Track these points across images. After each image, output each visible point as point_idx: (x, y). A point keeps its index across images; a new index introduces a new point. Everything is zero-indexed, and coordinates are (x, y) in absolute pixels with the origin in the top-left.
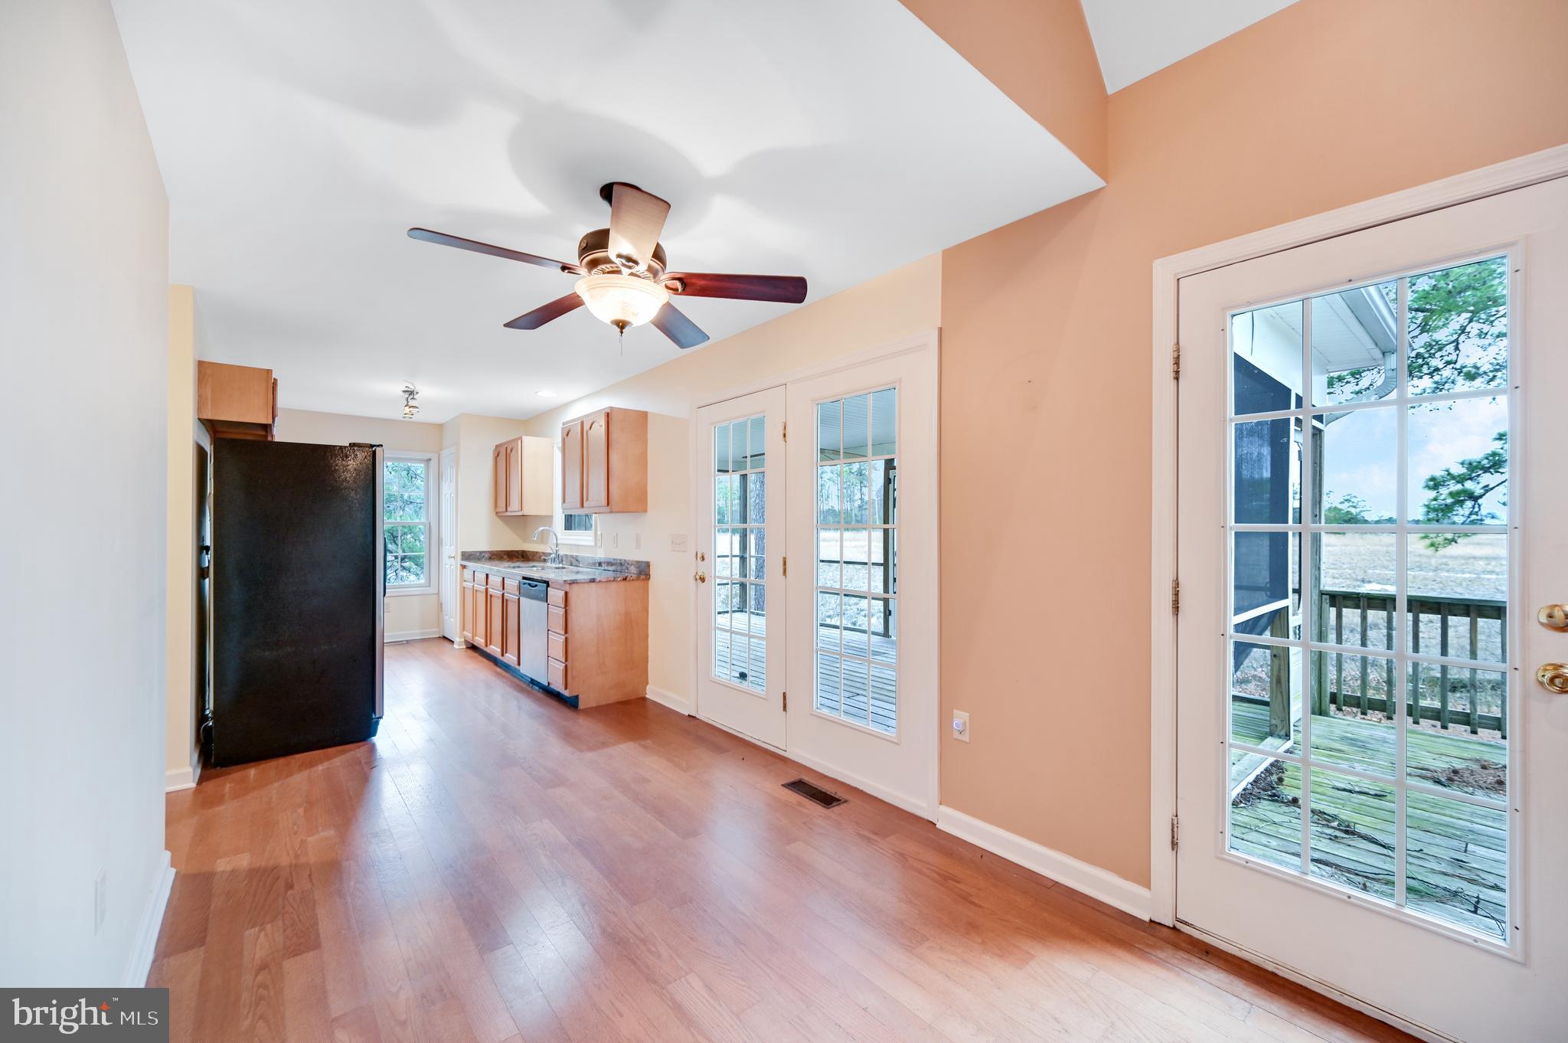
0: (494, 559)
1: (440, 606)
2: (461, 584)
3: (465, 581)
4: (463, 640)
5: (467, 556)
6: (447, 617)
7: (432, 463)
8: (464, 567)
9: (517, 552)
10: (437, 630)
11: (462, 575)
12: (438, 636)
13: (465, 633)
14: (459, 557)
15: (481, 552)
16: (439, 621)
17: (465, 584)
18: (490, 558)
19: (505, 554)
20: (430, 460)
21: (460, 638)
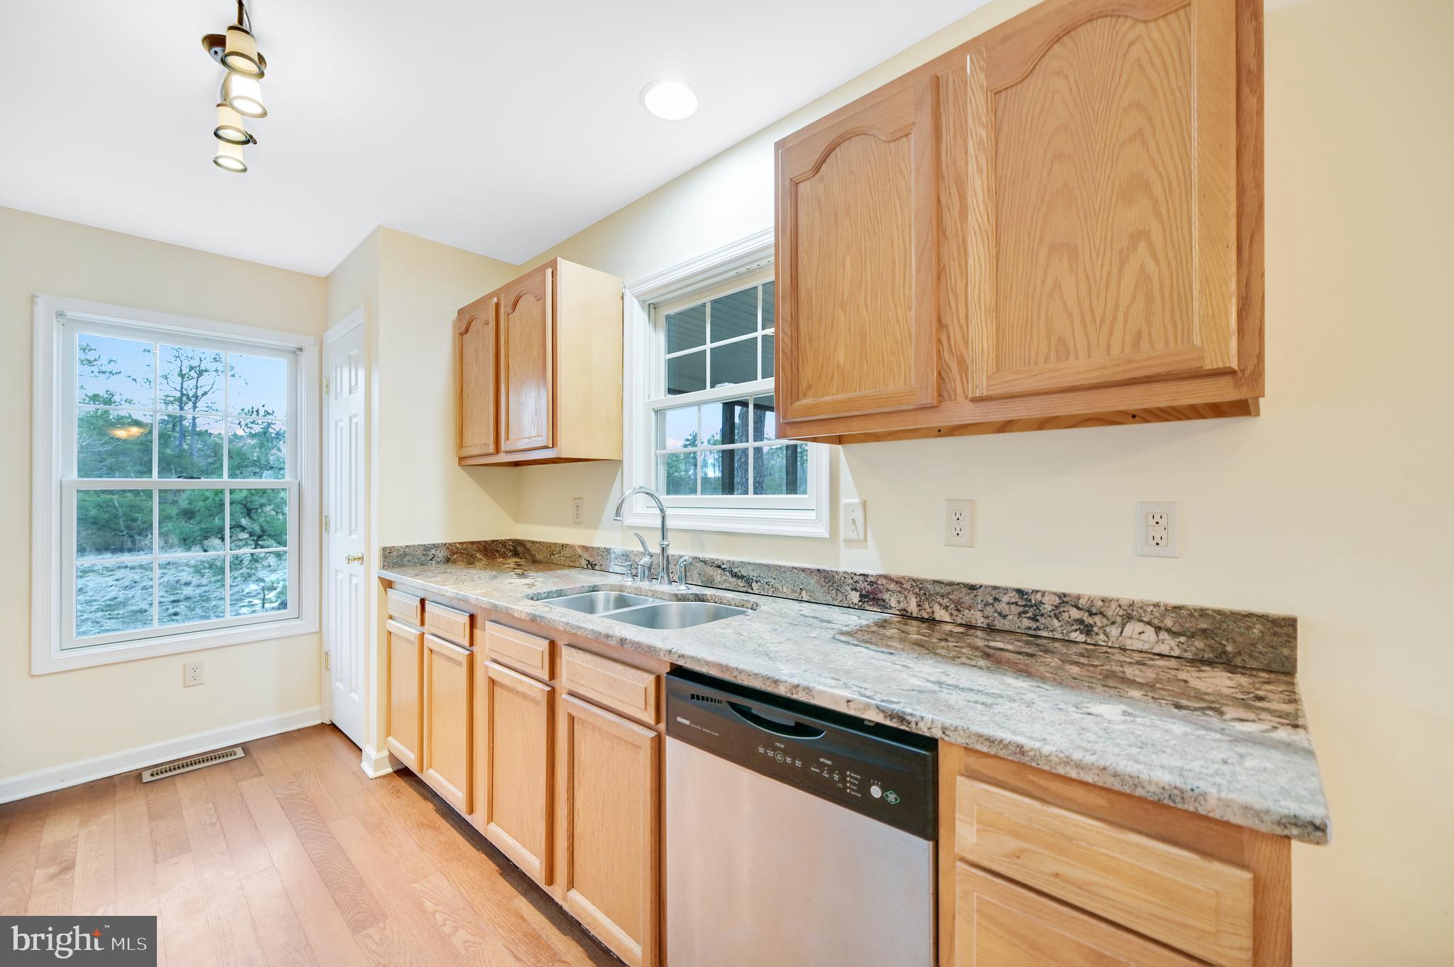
0: (455, 562)
1: (325, 658)
2: (381, 624)
3: (391, 617)
4: (386, 753)
5: (395, 558)
6: (340, 685)
7: (303, 357)
8: (388, 584)
9: (503, 543)
10: (317, 708)
11: (383, 603)
12: (319, 722)
13: (390, 739)
14: (375, 559)
15: (427, 548)
16: (323, 690)
17: (393, 625)
18: (448, 560)
19: (479, 550)
20: (301, 349)
21: (379, 750)
